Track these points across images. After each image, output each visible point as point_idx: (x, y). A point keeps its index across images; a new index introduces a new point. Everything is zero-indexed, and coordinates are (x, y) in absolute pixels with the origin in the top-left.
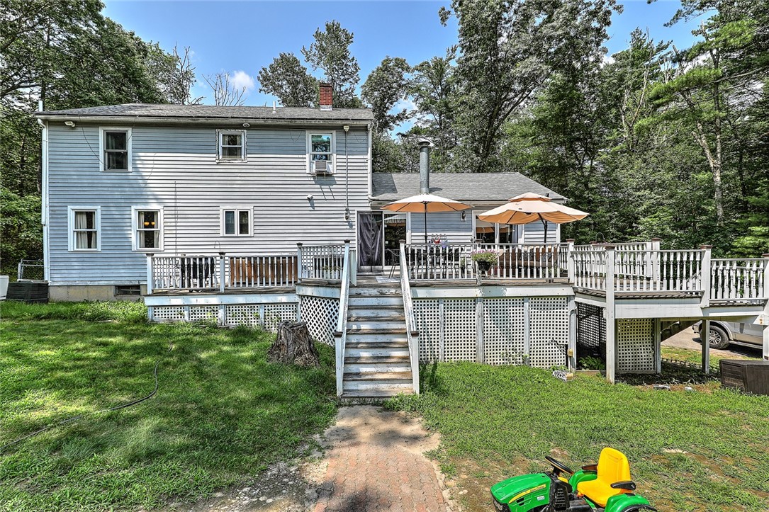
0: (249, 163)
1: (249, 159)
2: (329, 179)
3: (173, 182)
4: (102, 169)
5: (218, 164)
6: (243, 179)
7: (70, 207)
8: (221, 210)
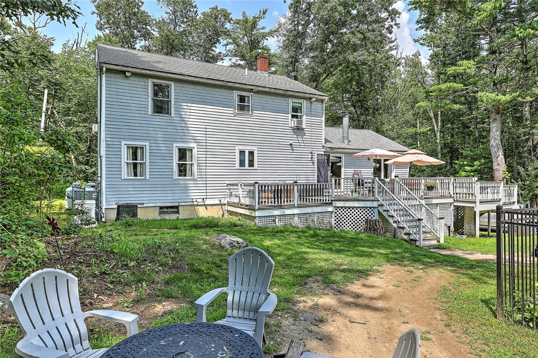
0: (255, 117)
1: (254, 114)
2: (302, 132)
3: (204, 127)
4: (150, 112)
5: (235, 116)
6: (251, 128)
7: (123, 143)
8: (237, 150)
